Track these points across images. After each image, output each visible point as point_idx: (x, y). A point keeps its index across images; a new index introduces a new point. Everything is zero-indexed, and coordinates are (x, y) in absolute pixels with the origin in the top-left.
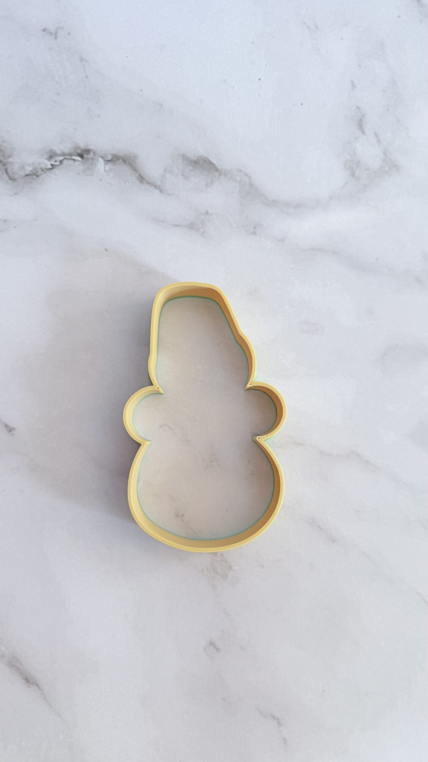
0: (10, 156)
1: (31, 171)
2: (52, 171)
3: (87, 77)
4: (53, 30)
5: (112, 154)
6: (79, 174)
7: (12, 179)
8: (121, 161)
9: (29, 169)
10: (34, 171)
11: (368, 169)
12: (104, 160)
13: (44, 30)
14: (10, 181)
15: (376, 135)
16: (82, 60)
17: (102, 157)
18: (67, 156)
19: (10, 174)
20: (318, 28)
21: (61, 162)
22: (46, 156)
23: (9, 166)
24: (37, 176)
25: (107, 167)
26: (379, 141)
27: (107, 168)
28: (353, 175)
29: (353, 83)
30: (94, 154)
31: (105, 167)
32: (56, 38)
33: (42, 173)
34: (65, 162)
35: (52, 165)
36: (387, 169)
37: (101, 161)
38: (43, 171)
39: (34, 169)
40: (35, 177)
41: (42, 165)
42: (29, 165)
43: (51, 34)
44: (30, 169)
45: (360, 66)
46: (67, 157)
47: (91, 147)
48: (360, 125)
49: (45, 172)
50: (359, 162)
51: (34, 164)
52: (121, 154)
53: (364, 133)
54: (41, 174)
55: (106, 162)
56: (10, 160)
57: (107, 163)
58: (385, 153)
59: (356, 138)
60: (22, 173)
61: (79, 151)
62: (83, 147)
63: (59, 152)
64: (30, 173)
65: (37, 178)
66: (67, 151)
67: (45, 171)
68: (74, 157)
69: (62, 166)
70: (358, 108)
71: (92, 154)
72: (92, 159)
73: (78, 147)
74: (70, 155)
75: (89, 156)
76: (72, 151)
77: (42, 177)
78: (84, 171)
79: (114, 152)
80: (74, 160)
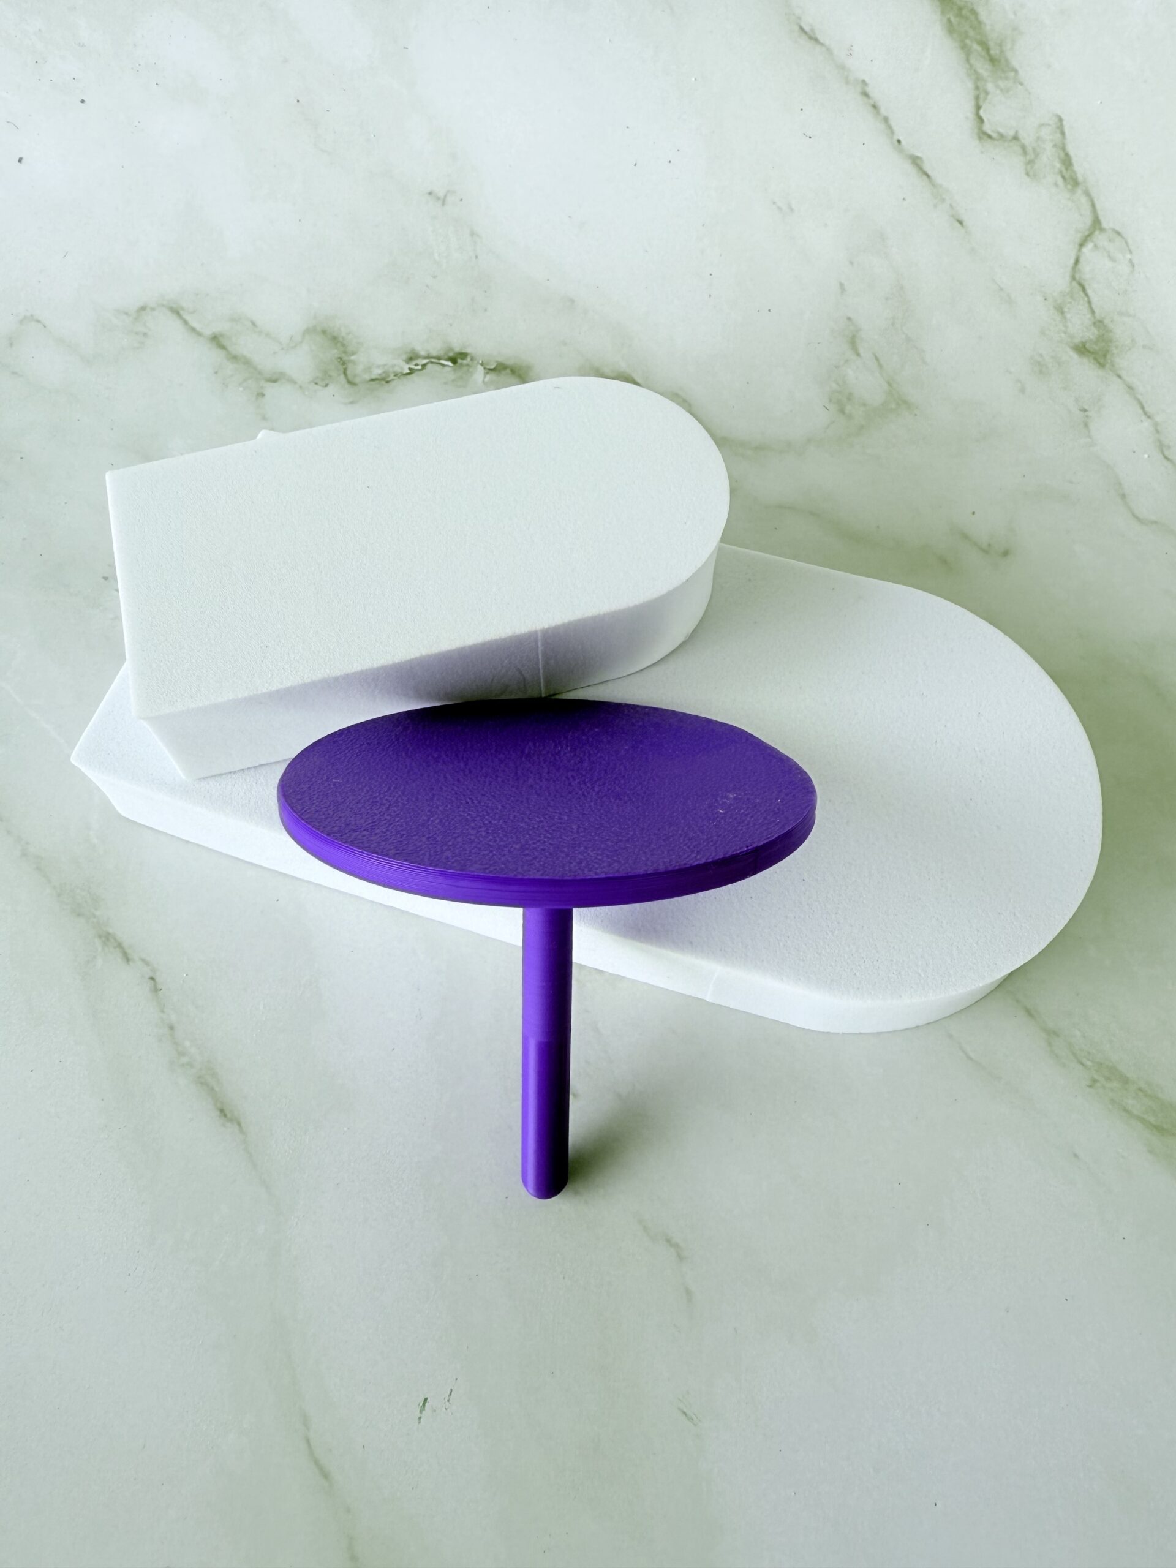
0: (353, 354)
1: (380, 375)
2: (408, 377)
3: (477, 257)
4: (441, 195)
5: (497, 361)
6: (446, 383)
7: (349, 382)
8: (508, 371)
9: (377, 372)
10: (384, 375)
11: (864, 405)
12: (485, 369)
13: (430, 193)
14: (347, 386)
15: (877, 359)
16: (473, 234)
17: (482, 364)
18: (435, 359)
19: (350, 377)
20: (792, 210)
21: (424, 366)
22: (405, 357)
23: (350, 366)
24: (388, 382)
25: (488, 377)
26: (880, 366)
27: (487, 379)
28: (842, 411)
29: (841, 285)
30: (472, 359)
31: (485, 377)
32: (443, 204)
33: (395, 378)
34: (429, 366)
35: (409, 369)
36: (893, 406)
37: (480, 369)
38: (395, 376)
39: (384, 372)
40: (384, 382)
41: (397, 369)
42: (378, 367)
43: (438, 199)
44: (380, 371)
45: (851, 263)
46: (433, 360)
47: (468, 350)
48: (853, 343)
49: (399, 378)
50: (850, 394)
51: (385, 365)
52: (510, 362)
53: (858, 355)
54: (393, 380)
55: (486, 371)
56: (352, 358)
57: (487, 373)
58: (889, 384)
59: (847, 361)
60: (367, 377)
61: (451, 354)
62: (457, 349)
63: (423, 353)
64: (378, 377)
65: (387, 384)
66: (434, 354)
67: (399, 375)
68: (443, 362)
69: (424, 371)
70: (849, 319)
71: (469, 359)
72: (468, 365)
73: (451, 349)
74: (439, 358)
75: (465, 362)
76: (442, 353)
77: (393, 384)
78: (453, 381)
79: (500, 359)
80: (443, 365)
